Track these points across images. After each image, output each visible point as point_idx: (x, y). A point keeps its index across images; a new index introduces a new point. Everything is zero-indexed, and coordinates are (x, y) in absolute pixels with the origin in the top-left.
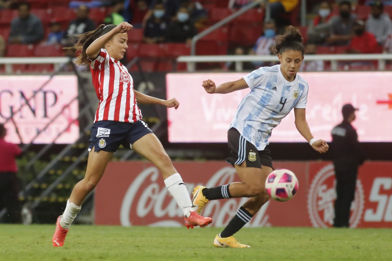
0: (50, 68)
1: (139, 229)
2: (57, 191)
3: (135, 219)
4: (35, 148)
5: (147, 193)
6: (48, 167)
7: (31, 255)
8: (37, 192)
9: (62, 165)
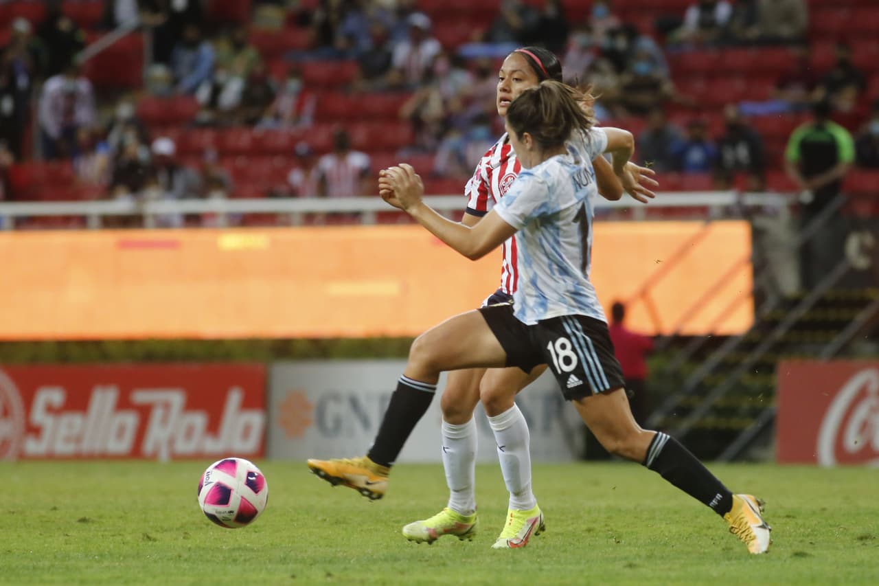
0: (701, 213)
1: (850, 472)
2: (718, 411)
3: (842, 456)
4: (680, 341)
5: (862, 412)
6: (701, 372)
7: (676, 512)
8: (684, 411)
9: (724, 367)
